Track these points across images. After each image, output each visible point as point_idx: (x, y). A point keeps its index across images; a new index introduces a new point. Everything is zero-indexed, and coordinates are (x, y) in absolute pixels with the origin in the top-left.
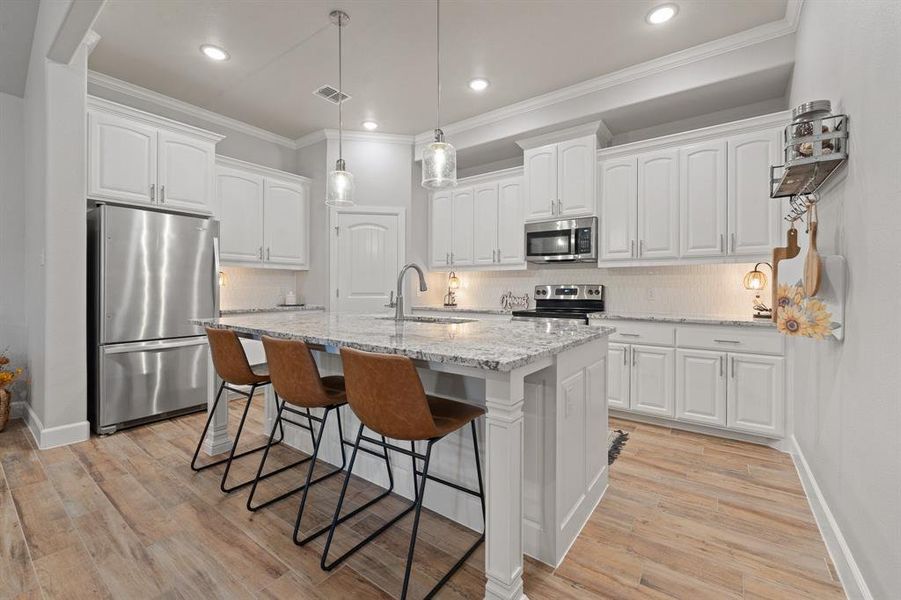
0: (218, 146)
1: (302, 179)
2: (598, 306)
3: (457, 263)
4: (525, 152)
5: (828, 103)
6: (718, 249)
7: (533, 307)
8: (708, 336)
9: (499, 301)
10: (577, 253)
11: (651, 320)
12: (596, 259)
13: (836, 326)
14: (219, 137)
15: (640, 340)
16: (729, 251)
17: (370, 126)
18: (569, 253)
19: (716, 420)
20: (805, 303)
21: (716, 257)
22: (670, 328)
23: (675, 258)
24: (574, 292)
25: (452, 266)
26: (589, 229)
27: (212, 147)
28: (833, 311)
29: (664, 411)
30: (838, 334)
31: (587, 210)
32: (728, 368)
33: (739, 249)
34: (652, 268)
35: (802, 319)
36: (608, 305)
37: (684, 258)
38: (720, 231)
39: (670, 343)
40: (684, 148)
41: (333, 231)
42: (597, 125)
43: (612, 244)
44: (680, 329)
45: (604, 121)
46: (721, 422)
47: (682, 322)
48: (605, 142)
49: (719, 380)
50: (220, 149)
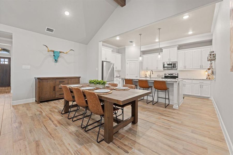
0: (112, 50)
1: (121, 54)
2: (177, 77)
3: (148, 69)
4: (163, 50)
5: (214, 51)
6: (200, 67)
7: (164, 77)
8: (198, 82)
9: (157, 76)
10: (173, 68)
11: (188, 79)
12: (177, 69)
13: (214, 78)
14: (112, 49)
15: (186, 82)
16: (201, 68)
17: (134, 45)
18: (172, 68)
19: (199, 95)
20: (211, 76)
21: (199, 69)
22: (191, 80)
23: (192, 69)
24: (172, 74)
25: (147, 70)
26: (176, 64)
27: (111, 51)
28: (214, 77)
29: (190, 94)
30: (215, 79)
31: (175, 60)
32: (201, 87)
33: (203, 67)
34: (187, 70)
35: (211, 78)
36: (179, 77)
37: (193, 69)
38: (200, 64)
39: (191, 83)
40: (193, 50)
41: (127, 64)
42: (177, 46)
43: (180, 66)
44: (193, 80)
45: (179, 45)
46: (200, 95)
47: (193, 79)
48: (179, 49)
49: (200, 89)
50: (112, 51)
